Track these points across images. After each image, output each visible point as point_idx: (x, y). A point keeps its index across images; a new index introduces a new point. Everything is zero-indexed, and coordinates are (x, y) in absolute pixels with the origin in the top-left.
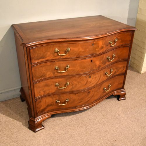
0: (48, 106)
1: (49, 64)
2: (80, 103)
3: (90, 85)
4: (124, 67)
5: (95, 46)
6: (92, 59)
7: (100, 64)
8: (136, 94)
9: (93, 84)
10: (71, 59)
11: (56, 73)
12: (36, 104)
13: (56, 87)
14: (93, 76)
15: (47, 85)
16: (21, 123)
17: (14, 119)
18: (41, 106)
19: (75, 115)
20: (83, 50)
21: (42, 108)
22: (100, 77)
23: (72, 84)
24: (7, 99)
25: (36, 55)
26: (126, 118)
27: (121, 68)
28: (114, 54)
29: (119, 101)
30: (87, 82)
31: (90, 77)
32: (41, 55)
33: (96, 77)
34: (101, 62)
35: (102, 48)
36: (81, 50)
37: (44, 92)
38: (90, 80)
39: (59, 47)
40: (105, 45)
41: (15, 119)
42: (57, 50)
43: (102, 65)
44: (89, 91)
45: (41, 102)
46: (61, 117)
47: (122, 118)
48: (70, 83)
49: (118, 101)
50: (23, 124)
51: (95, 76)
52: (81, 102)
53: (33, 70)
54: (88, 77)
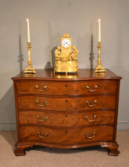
0: (31, 135)
1: (32, 97)
3: (67, 125)
4: (111, 117)
5: (69, 88)
6: (66, 99)
7: (77, 106)
9: (70, 124)
10: (48, 96)
11: (37, 107)
12: (20, 130)
13: (37, 119)
14: (69, 116)
15: (30, 116)
18: (25, 133)
20: (58, 90)
21: (25, 136)
22: (78, 119)
23: (50, 119)
25: (21, 88)
27: (108, 117)
30: (64, 120)
31: (66, 116)
32: (25, 89)
33: (73, 118)
34: (78, 104)
35: (77, 91)
36: (56, 89)
37: (28, 121)
38: (66, 119)
39: (39, 84)
40: (81, 89)
42: (37, 86)
43: (79, 107)
44: (67, 130)
45: (24, 129)
48: (49, 118)
49: (108, 155)
51: (71, 117)
52: (59, 139)
53: (18, 99)
54: (64, 116)
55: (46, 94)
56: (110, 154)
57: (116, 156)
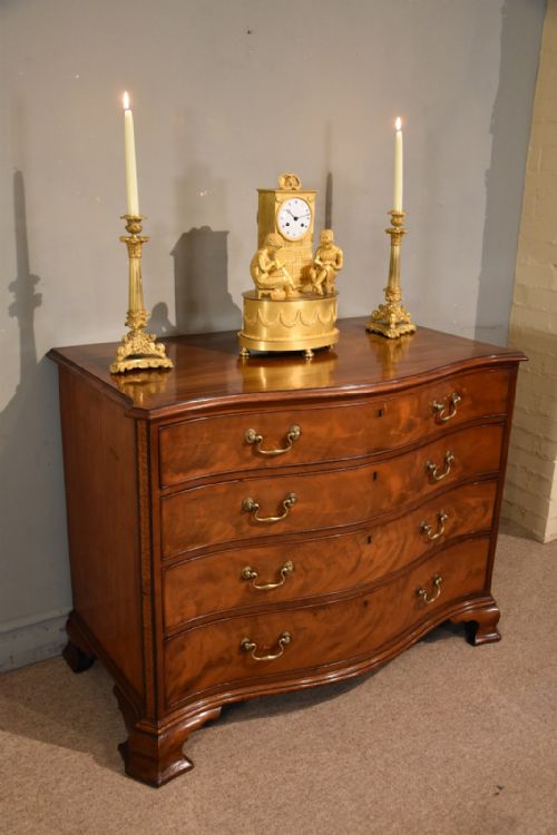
0: (209, 666)
1: (222, 488)
2: (331, 648)
3: (369, 575)
4: (485, 505)
5: (386, 418)
6: (376, 468)
7: (404, 491)
8: (539, 617)
9: (378, 568)
10: (302, 470)
11: (246, 527)
13: (243, 585)
14: (379, 536)
15: (210, 577)
16: (88, 758)
17: (52, 742)
18: (184, 666)
19: (309, 710)
20: (347, 435)
21: (185, 677)
22: (402, 542)
23: (304, 568)
24: (8, 667)
25: (180, 454)
26: (516, 709)
27: (474, 508)
28: (448, 453)
29: (477, 648)
30: (358, 561)
31: (369, 541)
32: (197, 454)
33: (390, 542)
34: (407, 480)
35: (411, 426)
36: (340, 433)
37: (199, 604)
38: (368, 551)
39: (262, 423)
40: (419, 416)
41: (60, 745)
42: (252, 434)
43: (410, 493)
44: (366, 598)
45: (183, 648)
46: (254, 721)
47: (502, 710)
48: (298, 566)
49: (472, 648)
50: (97, 761)
51: (386, 539)
52: (336, 645)
53: (164, 513)
54: (363, 540)
55: (296, 461)
56: (478, 641)
57: (498, 640)
